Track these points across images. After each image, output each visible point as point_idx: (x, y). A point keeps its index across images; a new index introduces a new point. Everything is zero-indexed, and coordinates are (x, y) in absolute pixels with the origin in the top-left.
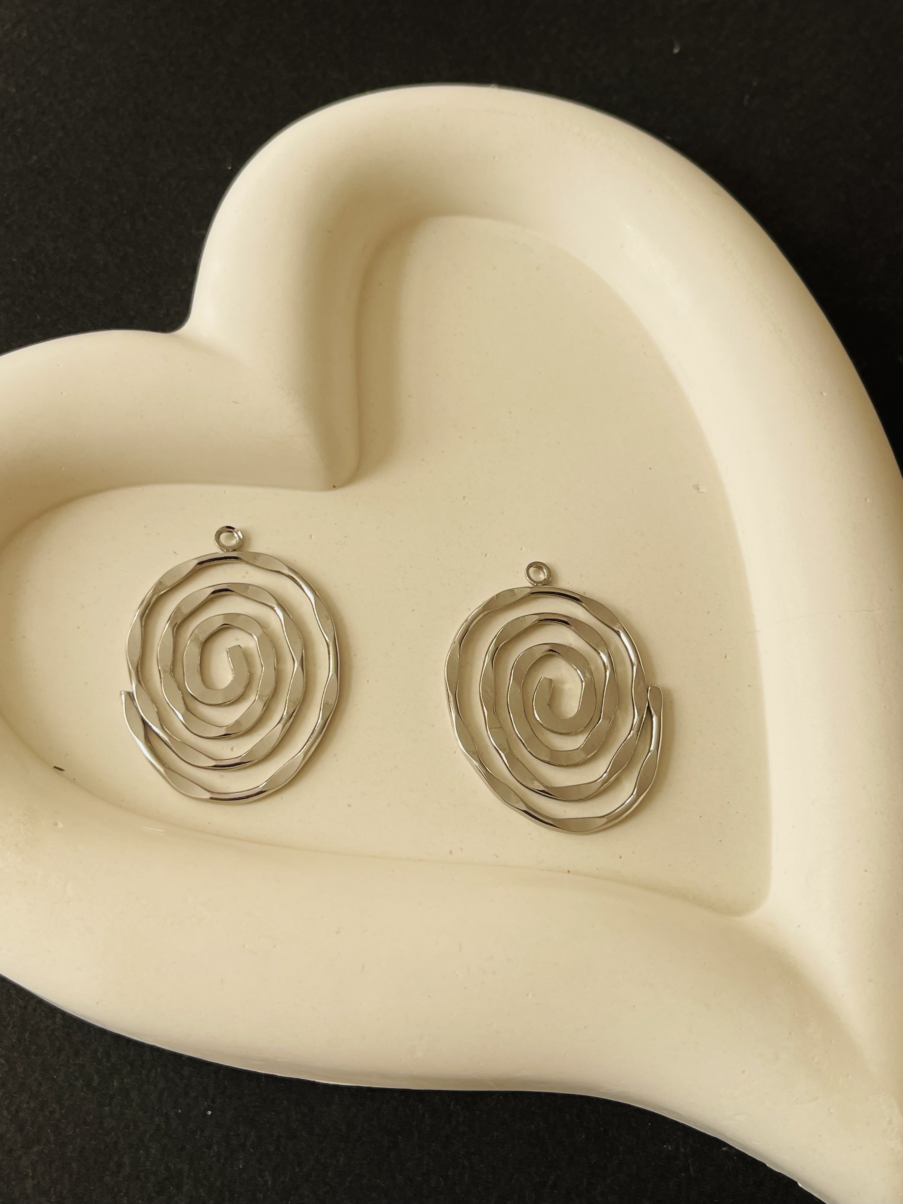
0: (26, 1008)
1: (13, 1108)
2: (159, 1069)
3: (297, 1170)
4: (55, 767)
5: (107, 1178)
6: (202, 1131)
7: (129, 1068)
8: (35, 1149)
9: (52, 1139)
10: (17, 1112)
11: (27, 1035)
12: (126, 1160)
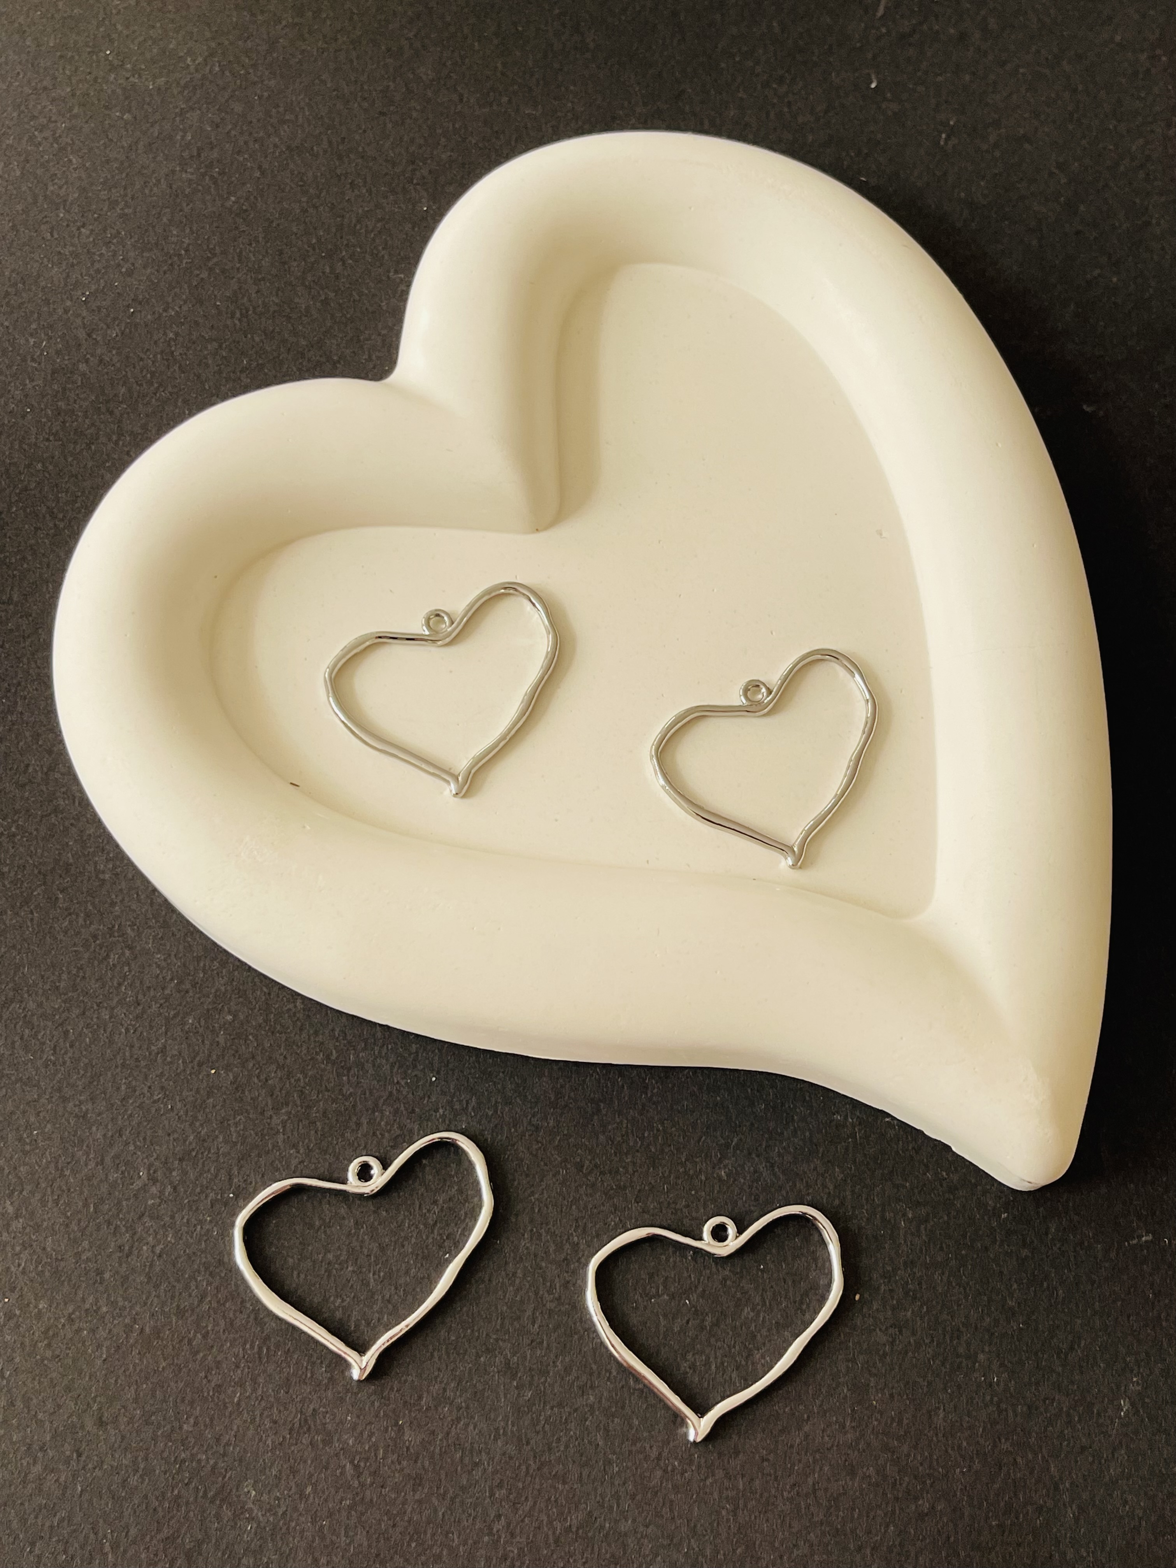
0: (269, 994)
1: (263, 1077)
2: (390, 1047)
3: (513, 1130)
4: (292, 784)
5: (348, 1135)
6: (429, 1097)
7: (363, 1045)
8: (283, 1111)
9: (299, 1103)
10: (267, 1080)
11: (272, 1016)
12: (364, 1121)
